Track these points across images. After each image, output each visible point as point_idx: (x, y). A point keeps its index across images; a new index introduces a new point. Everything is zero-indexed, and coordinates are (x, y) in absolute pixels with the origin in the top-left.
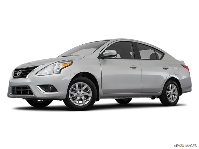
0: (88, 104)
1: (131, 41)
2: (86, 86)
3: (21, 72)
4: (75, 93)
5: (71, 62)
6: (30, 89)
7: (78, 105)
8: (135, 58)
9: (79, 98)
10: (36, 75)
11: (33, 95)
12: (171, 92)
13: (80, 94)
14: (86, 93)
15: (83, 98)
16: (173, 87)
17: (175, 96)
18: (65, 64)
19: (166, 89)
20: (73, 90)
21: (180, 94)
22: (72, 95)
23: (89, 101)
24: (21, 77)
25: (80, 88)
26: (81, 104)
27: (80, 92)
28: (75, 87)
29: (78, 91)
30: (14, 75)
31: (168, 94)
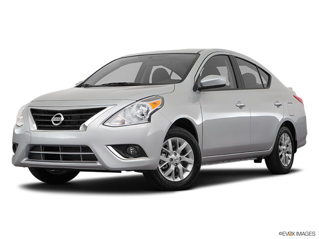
0: (188, 178)
1: (228, 54)
2: (185, 144)
3: (62, 119)
4: (167, 157)
5: (161, 100)
7: (173, 181)
8: (238, 88)
9: (174, 167)
10: (103, 124)
11: (98, 164)
12: (284, 147)
13: (175, 160)
14: (184, 158)
15: (180, 166)
16: (286, 139)
17: (289, 155)
18: (155, 104)
19: (278, 143)
20: (162, 152)
21: (294, 151)
22: (161, 162)
23: (189, 173)
24: (63, 127)
25: (175, 149)
26: (176, 178)
27: (175, 156)
28: (166, 146)
29: (172, 154)
30: (37, 123)
31: (280, 151)
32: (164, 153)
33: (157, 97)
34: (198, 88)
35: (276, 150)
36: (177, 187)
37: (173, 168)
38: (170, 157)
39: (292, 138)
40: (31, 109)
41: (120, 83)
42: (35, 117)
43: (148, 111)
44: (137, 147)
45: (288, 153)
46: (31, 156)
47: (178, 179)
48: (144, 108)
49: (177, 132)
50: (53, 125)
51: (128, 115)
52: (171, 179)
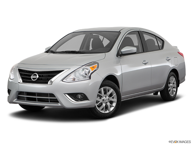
0: (113, 111)
1: (138, 30)
2: (112, 90)
3: (38, 77)
4: (100, 99)
5: (97, 65)
6: (55, 97)
7: (104, 113)
8: (144, 51)
10: (62, 81)
11: (59, 105)
12: (172, 85)
13: (106, 100)
14: (111, 99)
15: (109, 104)
16: (173, 80)
17: (174, 89)
18: (93, 67)
19: (168, 82)
20: (98, 96)
21: (178, 86)
22: (97, 102)
23: (114, 107)
24: (38, 81)
25: (105, 93)
26: (106, 111)
27: (106, 98)
28: (100, 92)
29: (104, 97)
30: (22, 78)
31: (169, 87)
32: (99, 96)
33: (95, 63)
34: (120, 54)
35: (167, 87)
36: (106, 117)
37: (104, 105)
38: (102, 98)
39: (177, 79)
40: (19, 69)
41: (72, 51)
42: (21, 75)
43: (89, 72)
44: (82, 94)
45: (174, 88)
46: (19, 98)
47: (107, 112)
48: (87, 70)
49: (107, 84)
50: (32, 80)
51: (77, 74)
52: (103, 112)
